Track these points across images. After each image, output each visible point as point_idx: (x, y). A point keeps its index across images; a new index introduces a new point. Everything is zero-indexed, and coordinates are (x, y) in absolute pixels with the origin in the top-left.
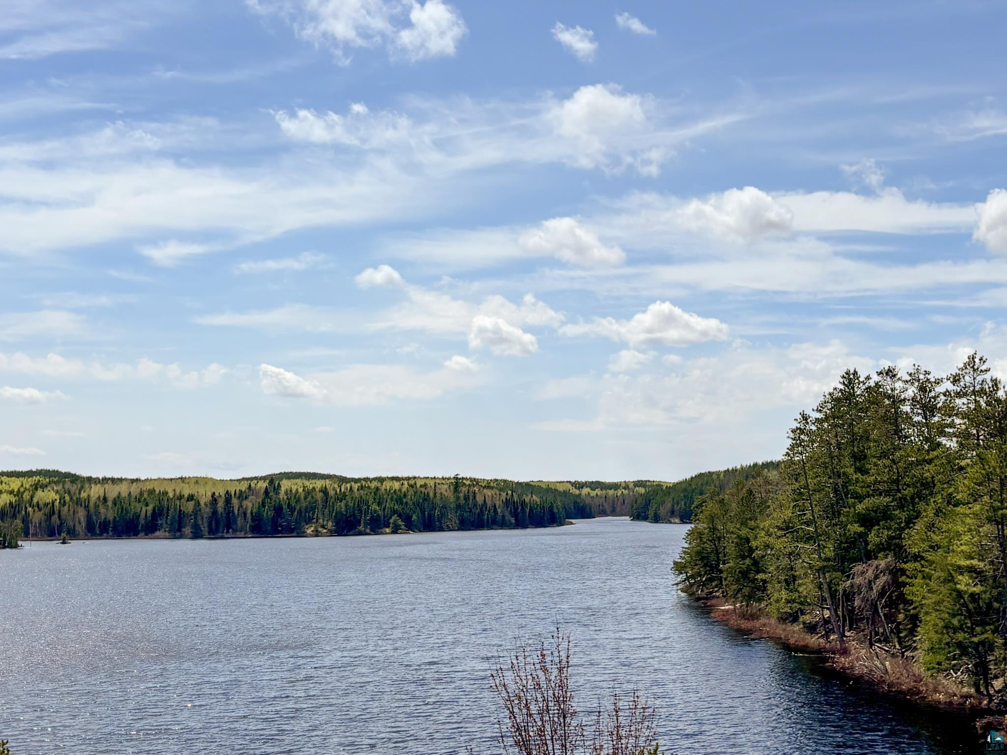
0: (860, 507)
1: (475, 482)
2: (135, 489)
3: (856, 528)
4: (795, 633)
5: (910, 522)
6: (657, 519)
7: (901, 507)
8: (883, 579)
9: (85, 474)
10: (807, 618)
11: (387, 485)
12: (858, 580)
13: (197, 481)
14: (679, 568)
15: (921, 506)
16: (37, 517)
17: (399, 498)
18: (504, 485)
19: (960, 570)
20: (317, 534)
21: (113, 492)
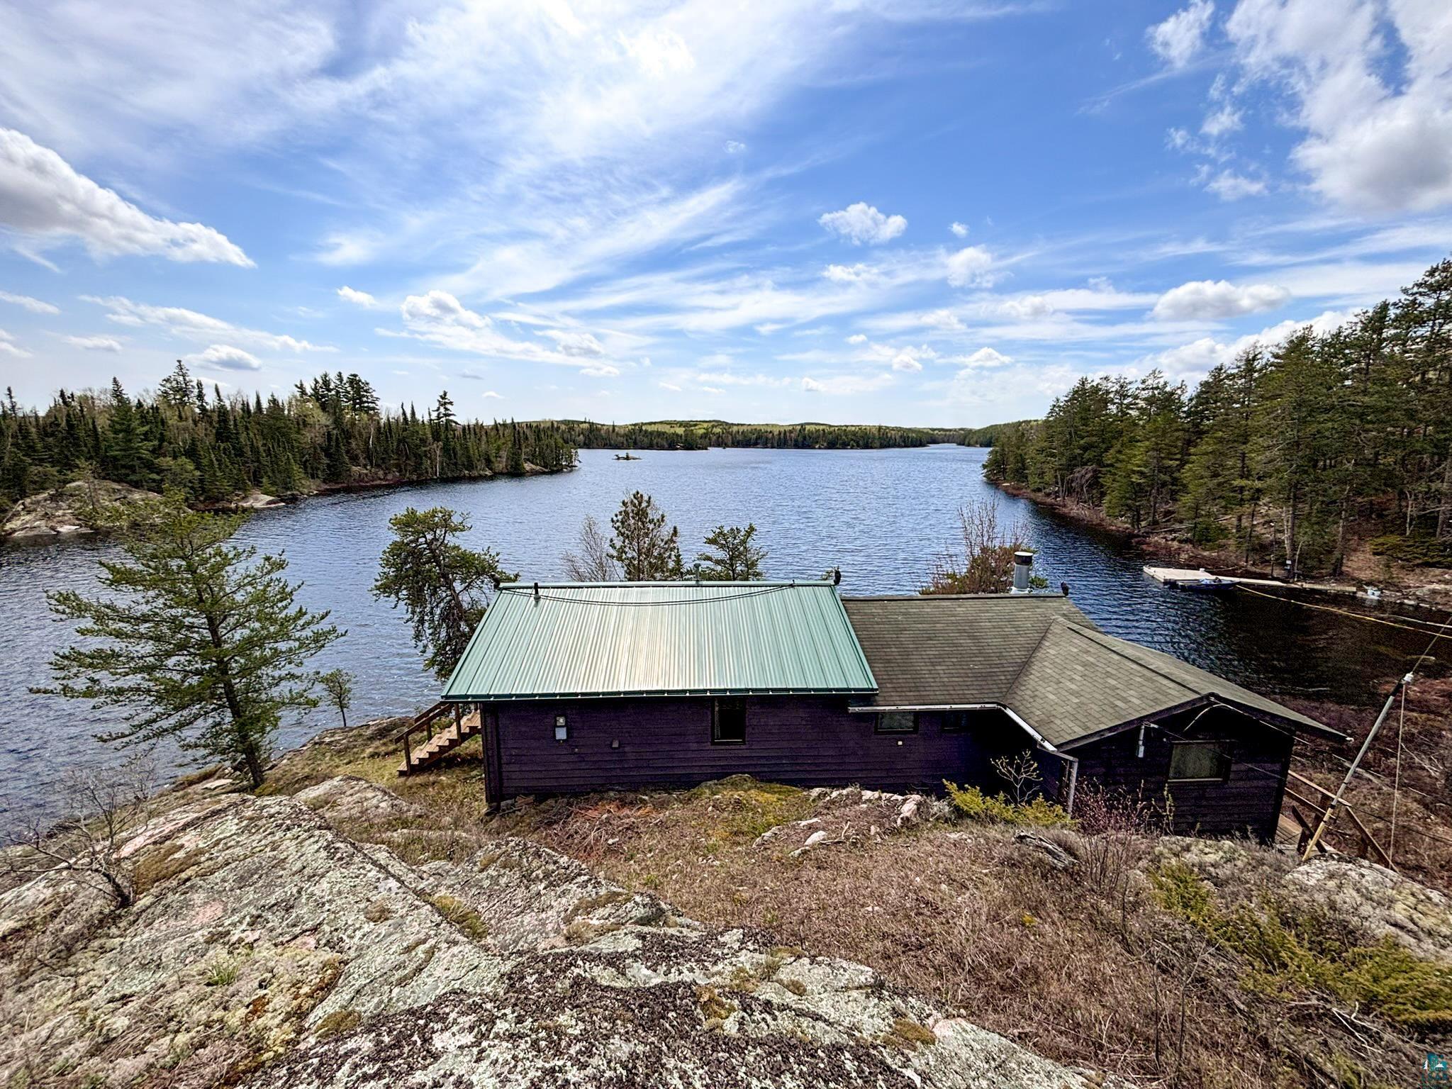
0: (1082, 442)
1: (887, 428)
2: (749, 428)
3: (1078, 451)
4: (1040, 497)
5: (1107, 450)
6: (969, 445)
7: (1103, 442)
8: (1088, 476)
9: (730, 422)
10: (1047, 491)
11: (849, 428)
12: (1076, 475)
13: (773, 425)
14: (984, 467)
15: (1114, 441)
16: (714, 438)
17: (854, 433)
18: (900, 429)
19: (1134, 472)
20: (820, 448)
21: (741, 429)
